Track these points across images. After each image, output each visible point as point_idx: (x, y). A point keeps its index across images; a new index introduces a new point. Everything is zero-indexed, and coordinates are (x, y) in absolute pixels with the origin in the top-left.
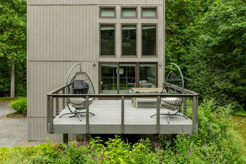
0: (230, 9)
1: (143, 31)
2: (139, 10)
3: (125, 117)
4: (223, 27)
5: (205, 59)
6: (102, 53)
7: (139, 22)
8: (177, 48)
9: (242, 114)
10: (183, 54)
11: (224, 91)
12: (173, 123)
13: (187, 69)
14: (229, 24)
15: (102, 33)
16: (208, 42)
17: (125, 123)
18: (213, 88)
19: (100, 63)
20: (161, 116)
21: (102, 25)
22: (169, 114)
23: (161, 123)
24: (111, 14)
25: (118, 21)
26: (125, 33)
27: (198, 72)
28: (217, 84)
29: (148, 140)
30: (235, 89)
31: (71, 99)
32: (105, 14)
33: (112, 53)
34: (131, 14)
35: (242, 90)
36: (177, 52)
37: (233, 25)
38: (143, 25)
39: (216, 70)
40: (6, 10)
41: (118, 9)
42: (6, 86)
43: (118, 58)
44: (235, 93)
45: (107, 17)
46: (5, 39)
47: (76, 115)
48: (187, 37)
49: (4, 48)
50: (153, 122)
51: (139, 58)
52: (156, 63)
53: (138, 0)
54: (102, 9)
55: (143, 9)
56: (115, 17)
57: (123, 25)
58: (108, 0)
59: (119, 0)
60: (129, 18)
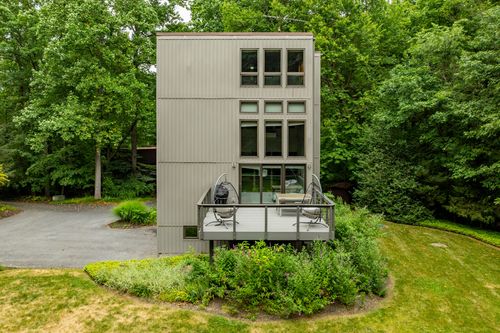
0: (414, 80)
1: (290, 128)
2: (285, 105)
3: (269, 220)
4: (404, 105)
5: (382, 146)
6: (243, 154)
7: (285, 118)
8: (347, 127)
9: (430, 224)
10: (355, 135)
11: (407, 192)
12: (312, 230)
13: (358, 159)
14: (411, 102)
15: (243, 129)
16: (386, 122)
17: (269, 231)
18: (392, 188)
19: (240, 165)
20: (301, 225)
21: (242, 122)
22: (311, 223)
23: (301, 231)
24: (252, 108)
25: (262, 118)
26: (268, 130)
27: (372, 164)
28: (396, 182)
29: (289, 245)
30: (422, 189)
31: (218, 209)
32: (246, 108)
33: (254, 153)
34: (276, 109)
35: (430, 191)
36: (347, 132)
37: (416, 104)
38: (289, 122)
39: (397, 162)
40: (94, 70)
41: (261, 104)
42: (87, 180)
43: (261, 158)
44: (422, 195)
45: (249, 113)
46: (92, 113)
47: (221, 223)
48: (361, 110)
49: (91, 125)
50: (294, 230)
51: (285, 159)
52: (304, 165)
53: (284, 93)
54: (243, 103)
55: (290, 103)
56: (258, 112)
57: (267, 122)
58: (250, 93)
59: (262, 93)
60: (274, 114)
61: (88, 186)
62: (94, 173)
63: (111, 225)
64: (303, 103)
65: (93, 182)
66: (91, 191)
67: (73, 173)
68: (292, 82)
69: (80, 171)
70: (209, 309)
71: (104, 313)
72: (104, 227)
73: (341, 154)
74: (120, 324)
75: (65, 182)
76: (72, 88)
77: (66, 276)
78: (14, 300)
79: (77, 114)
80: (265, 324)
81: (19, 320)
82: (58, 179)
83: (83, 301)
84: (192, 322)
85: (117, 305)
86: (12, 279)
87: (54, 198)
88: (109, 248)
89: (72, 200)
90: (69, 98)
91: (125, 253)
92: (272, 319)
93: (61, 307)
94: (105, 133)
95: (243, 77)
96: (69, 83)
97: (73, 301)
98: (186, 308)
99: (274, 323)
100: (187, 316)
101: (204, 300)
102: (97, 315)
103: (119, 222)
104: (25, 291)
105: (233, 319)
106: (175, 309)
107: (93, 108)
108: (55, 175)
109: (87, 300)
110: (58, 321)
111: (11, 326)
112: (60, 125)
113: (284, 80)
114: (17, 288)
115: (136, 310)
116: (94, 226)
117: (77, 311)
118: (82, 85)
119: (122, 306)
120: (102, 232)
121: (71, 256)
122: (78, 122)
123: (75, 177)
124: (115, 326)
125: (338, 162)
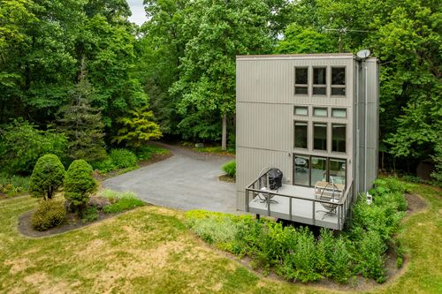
1: (333, 129)
2: (330, 110)
6: (296, 146)
7: (330, 121)
15: (296, 127)
17: (293, 215)
19: (294, 154)
21: (295, 122)
23: (316, 219)
24: (304, 112)
25: (310, 120)
26: (316, 129)
32: (299, 112)
33: (305, 146)
34: (323, 113)
38: (333, 124)
41: (310, 109)
42: (218, 134)
43: (310, 151)
45: (301, 115)
46: (218, 89)
49: (216, 98)
51: (329, 153)
53: (329, 101)
54: (296, 108)
55: (333, 109)
56: (308, 115)
57: (314, 123)
58: (302, 100)
59: (310, 100)
60: (321, 117)
61: (219, 139)
62: (221, 130)
63: (221, 178)
64: (345, 110)
65: (221, 136)
66: (220, 142)
67: (208, 128)
68: (335, 92)
69: (213, 128)
70: (242, 261)
71: (182, 249)
72: (215, 179)
73: (426, 135)
74: (187, 259)
75: (202, 136)
76: (204, 71)
77: (174, 218)
78: (142, 229)
79: (208, 90)
80: (271, 281)
81: (139, 243)
82: (198, 133)
83: (175, 238)
84: (226, 268)
85: (191, 245)
86: (146, 214)
87: (196, 145)
88: (211, 198)
89: (207, 149)
90: (202, 78)
91: (219, 204)
92: (279, 279)
93: (162, 239)
94: (226, 104)
95: (296, 88)
96: (202, 67)
97: (170, 236)
98: (229, 257)
99: (277, 282)
100: (226, 262)
101: (241, 254)
102: (178, 249)
103: (227, 176)
104: (149, 224)
105: (253, 272)
106: (222, 256)
107: (219, 86)
108: (196, 129)
109: (177, 238)
110: (157, 248)
111: (134, 245)
112: (195, 98)
113: (329, 91)
114: (146, 221)
115: (200, 251)
116: (209, 177)
117: (169, 244)
118: (211, 69)
119: (194, 247)
120: (212, 183)
121: (186, 201)
122: (207, 96)
123: (209, 131)
124: (184, 259)
125: (420, 143)
